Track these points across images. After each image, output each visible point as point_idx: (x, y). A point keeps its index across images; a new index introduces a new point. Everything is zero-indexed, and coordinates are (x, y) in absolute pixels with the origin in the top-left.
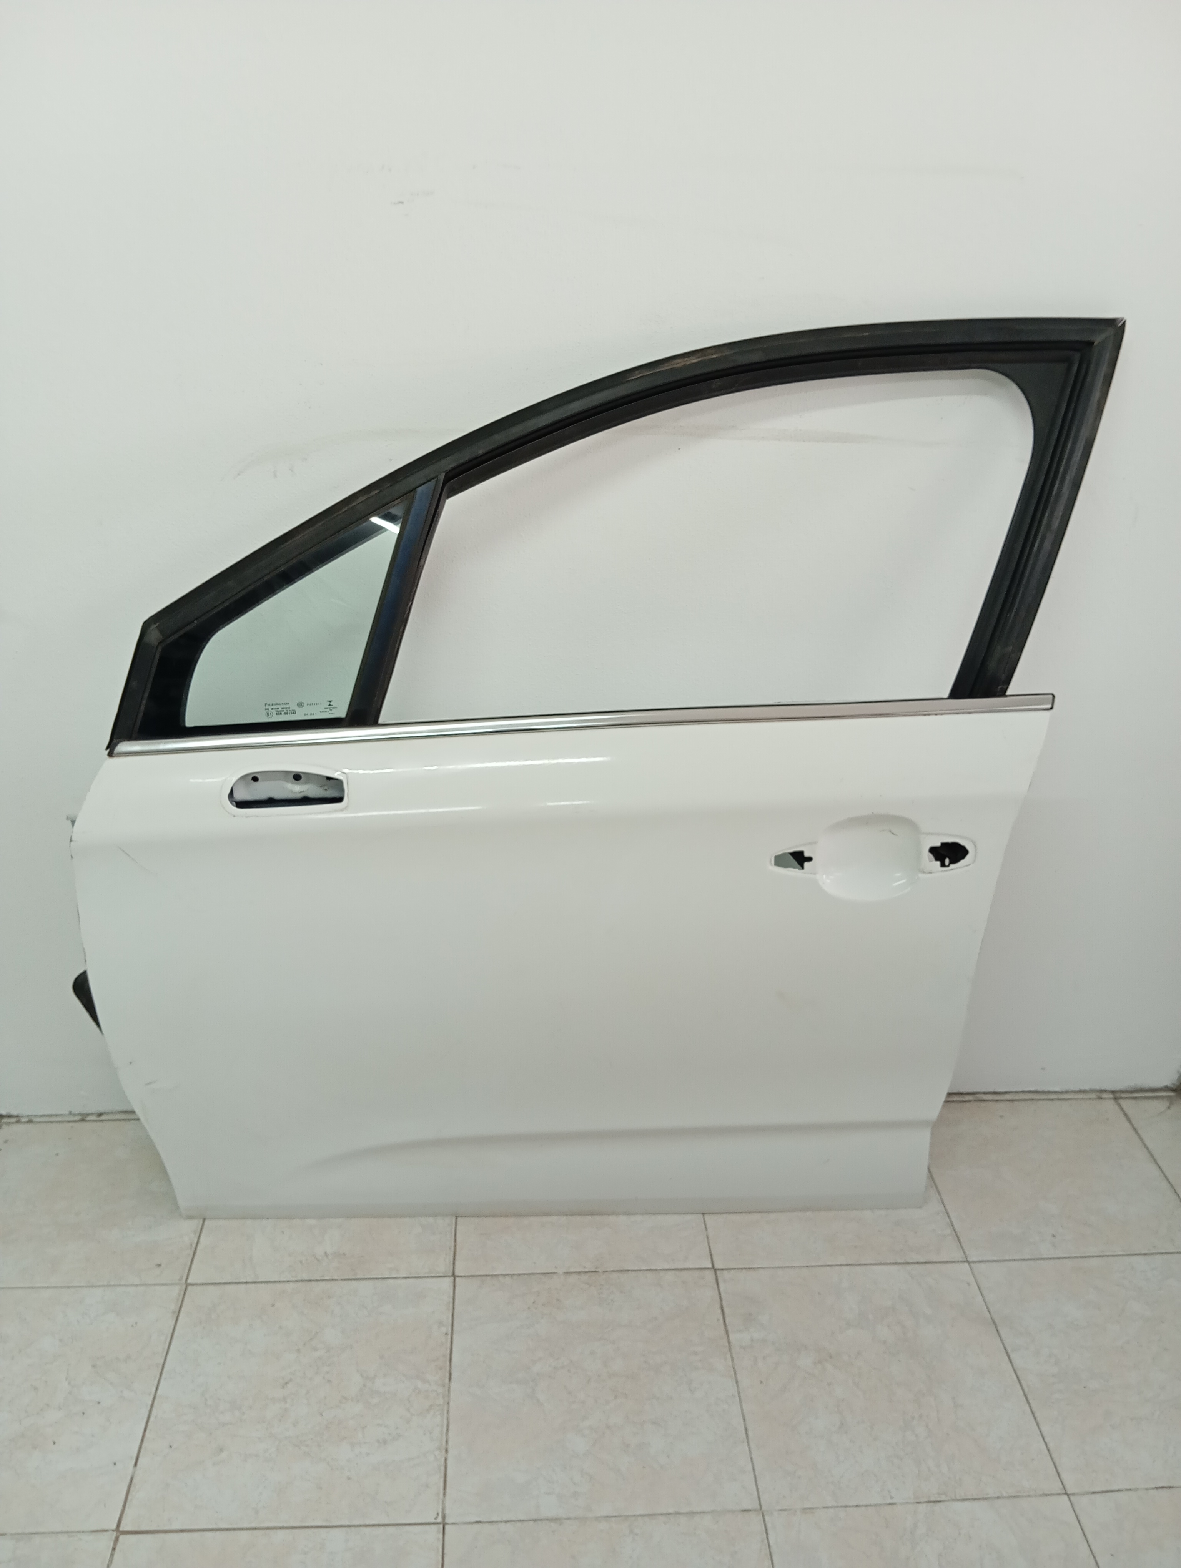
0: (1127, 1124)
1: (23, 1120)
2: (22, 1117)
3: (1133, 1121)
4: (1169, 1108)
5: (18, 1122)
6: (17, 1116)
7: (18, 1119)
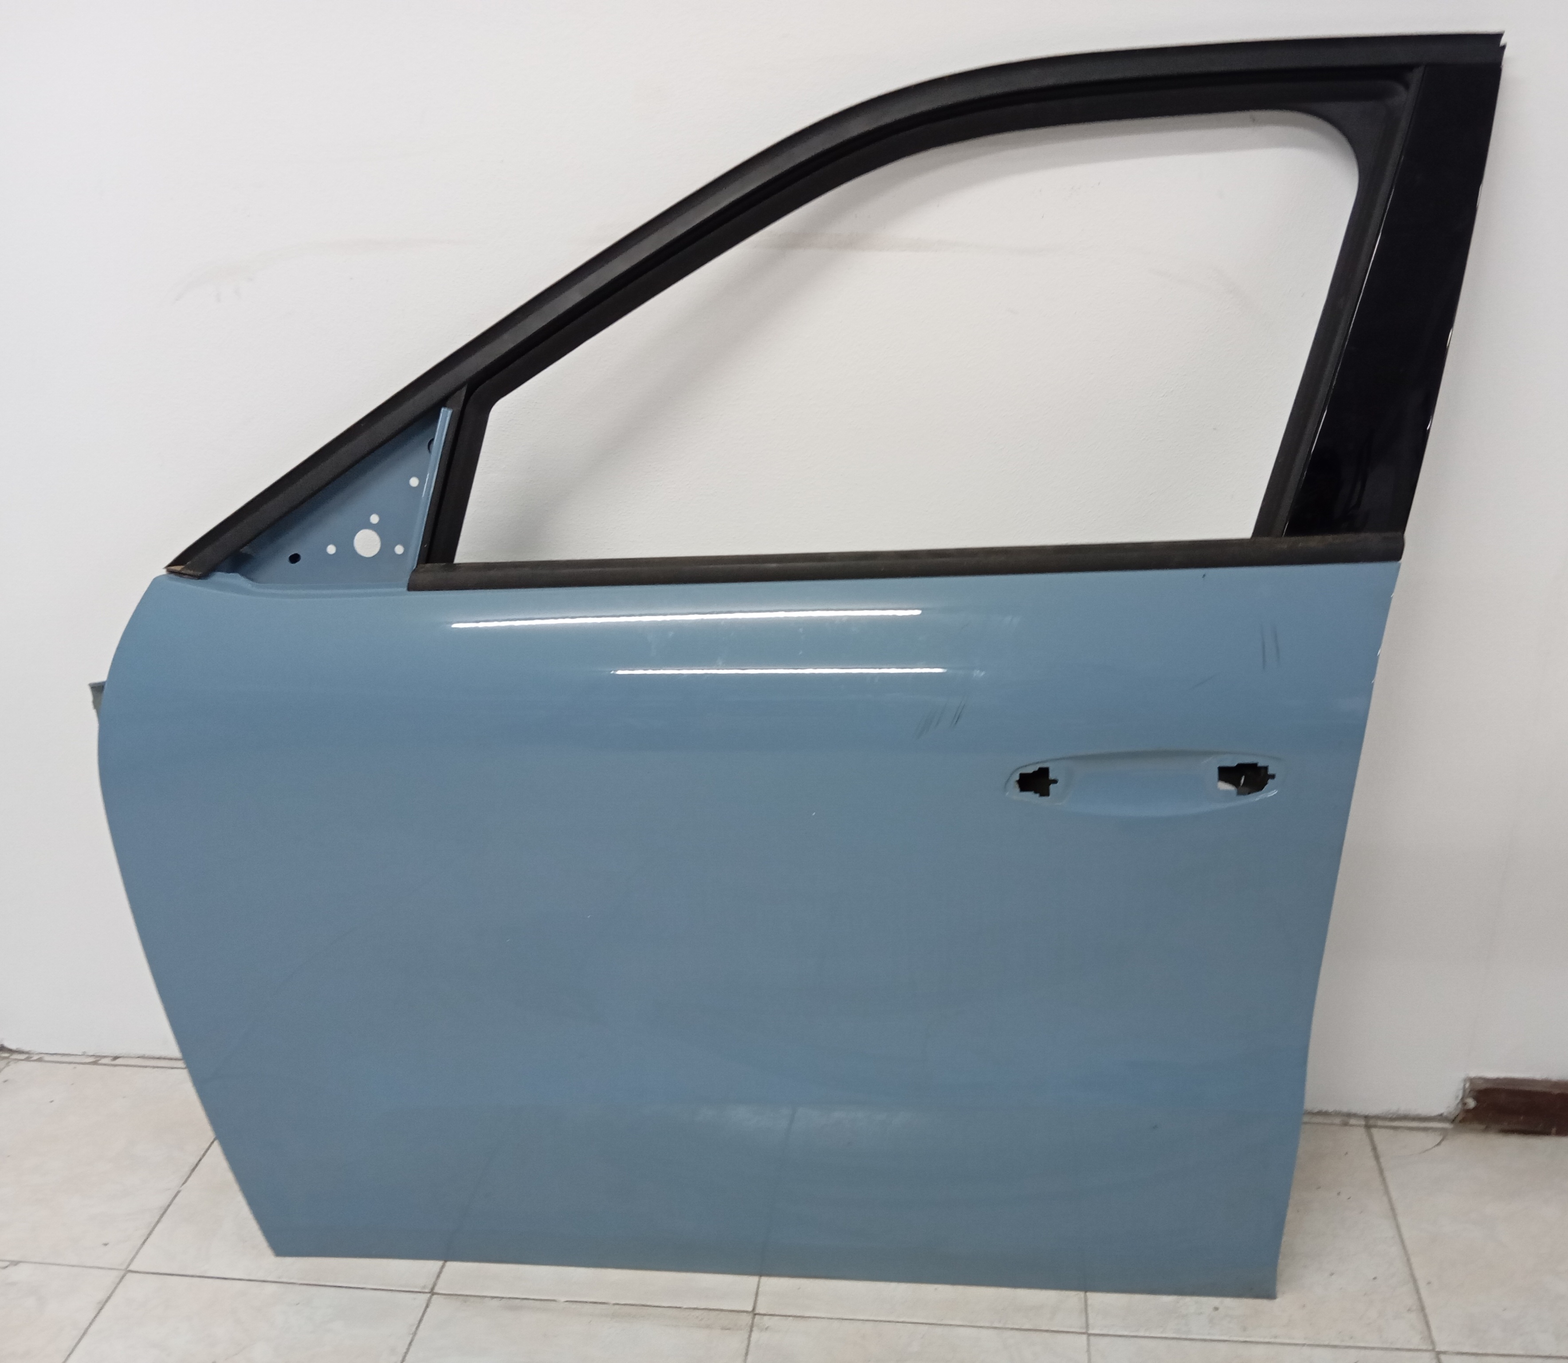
0: (1372, 1163)
1: (36, 1057)
2: (33, 1054)
3: (1382, 1160)
4: (1439, 1144)
5: (27, 1059)
6: (27, 1053)
7: (28, 1056)
